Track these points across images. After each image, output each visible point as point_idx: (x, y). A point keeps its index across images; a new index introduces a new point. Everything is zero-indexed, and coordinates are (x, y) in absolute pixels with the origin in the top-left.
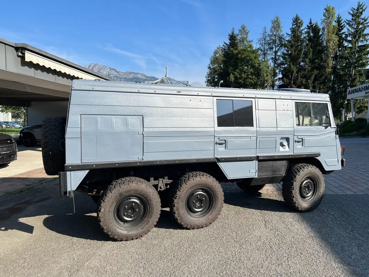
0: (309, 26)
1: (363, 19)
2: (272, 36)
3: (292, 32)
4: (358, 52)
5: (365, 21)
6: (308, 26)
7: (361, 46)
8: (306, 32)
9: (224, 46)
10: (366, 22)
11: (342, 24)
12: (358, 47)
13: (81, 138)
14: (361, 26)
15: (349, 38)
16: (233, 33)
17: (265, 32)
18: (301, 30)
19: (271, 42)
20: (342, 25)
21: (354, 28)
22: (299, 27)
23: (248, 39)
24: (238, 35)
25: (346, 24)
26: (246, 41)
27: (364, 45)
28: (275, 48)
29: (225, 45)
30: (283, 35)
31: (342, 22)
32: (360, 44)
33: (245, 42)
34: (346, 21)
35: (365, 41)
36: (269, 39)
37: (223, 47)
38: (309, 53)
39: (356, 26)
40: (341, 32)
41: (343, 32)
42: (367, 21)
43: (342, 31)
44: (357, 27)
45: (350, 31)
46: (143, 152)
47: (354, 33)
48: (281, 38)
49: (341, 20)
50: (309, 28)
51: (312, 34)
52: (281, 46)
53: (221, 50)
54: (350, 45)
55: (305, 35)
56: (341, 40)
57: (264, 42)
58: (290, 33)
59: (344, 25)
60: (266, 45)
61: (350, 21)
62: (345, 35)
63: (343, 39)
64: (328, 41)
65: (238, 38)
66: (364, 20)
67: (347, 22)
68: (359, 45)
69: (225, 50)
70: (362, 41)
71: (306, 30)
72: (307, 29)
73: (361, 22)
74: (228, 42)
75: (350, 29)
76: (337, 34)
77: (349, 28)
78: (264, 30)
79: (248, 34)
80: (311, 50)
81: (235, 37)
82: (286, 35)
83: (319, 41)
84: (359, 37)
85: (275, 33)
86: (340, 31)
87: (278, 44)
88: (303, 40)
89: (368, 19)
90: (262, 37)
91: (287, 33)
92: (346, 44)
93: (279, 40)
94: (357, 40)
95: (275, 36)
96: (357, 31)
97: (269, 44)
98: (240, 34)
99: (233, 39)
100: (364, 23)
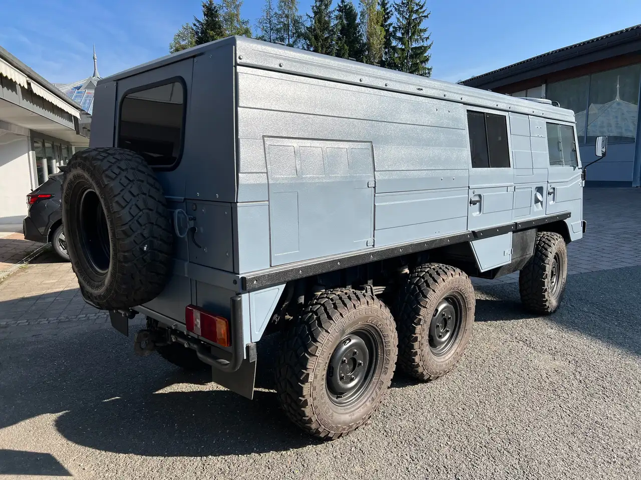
0: (342, 6)
1: (417, 5)
2: (282, 18)
3: (316, 13)
4: (412, 57)
5: (421, 8)
6: (339, 6)
7: (415, 48)
8: (337, 17)
9: (195, 25)
10: (422, 10)
11: (387, 8)
12: (412, 49)
13: (269, 201)
14: (414, 16)
15: (399, 34)
16: (211, 4)
17: (270, 8)
18: (329, 12)
19: (281, 28)
20: (388, 11)
21: (406, 18)
22: (327, 6)
23: (241, 18)
24: (221, 7)
25: (393, 10)
26: (237, 21)
27: (420, 48)
28: (289, 39)
29: (197, 24)
30: (301, 17)
31: (388, 6)
32: (414, 45)
33: (235, 23)
34: (395, 5)
35: (421, 41)
36: (276, 22)
37: (194, 28)
38: (344, 54)
39: (408, 14)
40: (387, 23)
41: (390, 24)
42: (424, 8)
43: (389, 22)
44: (409, 16)
45: (401, 22)
46: (374, 229)
47: (406, 26)
48: (296, 22)
49: (386, 2)
50: (341, 9)
51: (345, 22)
52: (298, 37)
53: (191, 33)
54: (400, 46)
55: (336, 22)
56: (389, 35)
57: (268, 25)
58: (312, 15)
59: (391, 11)
60: (272, 32)
61: (400, 6)
62: (394, 27)
63: (390, 35)
64: (370, 35)
65: (221, 13)
66: (420, 5)
67: (396, 7)
68: (412, 47)
69: (197, 33)
70: (417, 40)
71: (337, 13)
72: (338, 10)
73: (415, 9)
74: (202, 18)
75: (401, 19)
76: (382, 25)
77: (398, 16)
78: (268, 3)
79: (240, 7)
80: (346, 47)
81: (216, 11)
82: (305, 18)
83: (355, 34)
84: (413, 34)
85: (286, 12)
86: (385, 20)
87: (294, 34)
88: (332, 30)
89: (425, 4)
90: (265, 17)
91: (307, 15)
92: (394, 43)
93: (294, 25)
94: (410, 38)
95: (287, 16)
96: (409, 24)
97: (278, 31)
98: (224, 5)
99: (212, 14)
100: (420, 11)
